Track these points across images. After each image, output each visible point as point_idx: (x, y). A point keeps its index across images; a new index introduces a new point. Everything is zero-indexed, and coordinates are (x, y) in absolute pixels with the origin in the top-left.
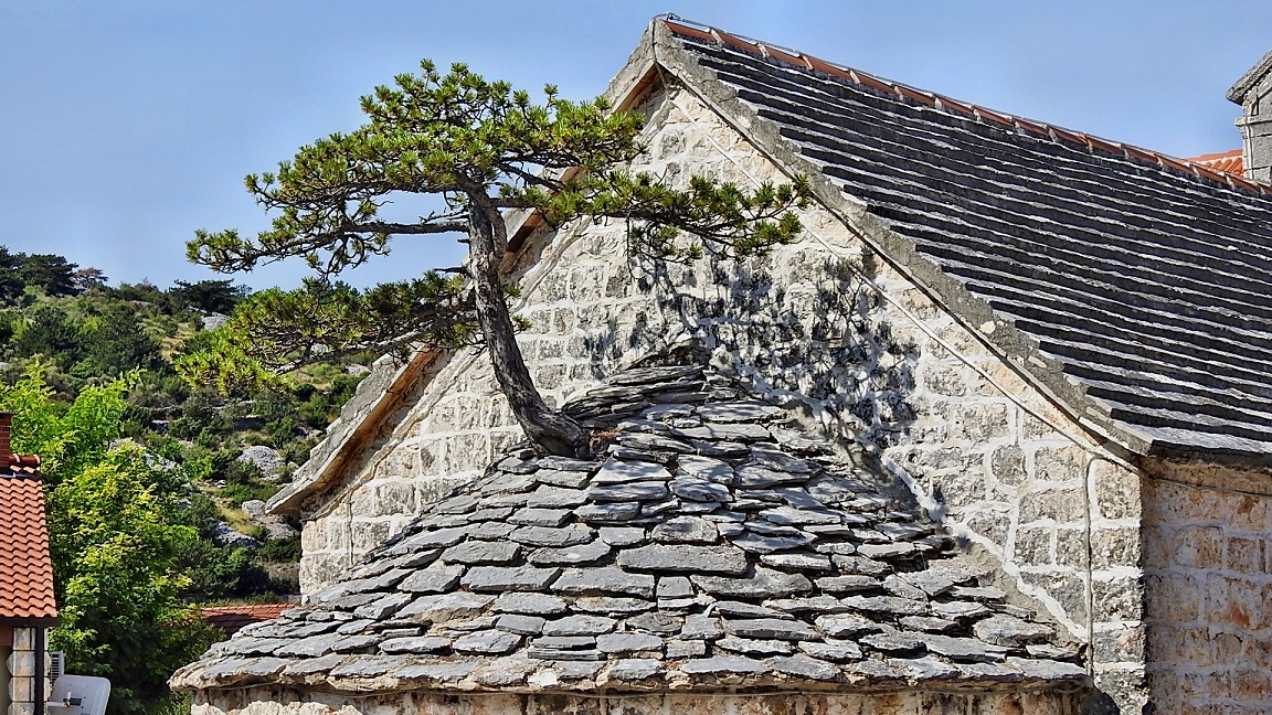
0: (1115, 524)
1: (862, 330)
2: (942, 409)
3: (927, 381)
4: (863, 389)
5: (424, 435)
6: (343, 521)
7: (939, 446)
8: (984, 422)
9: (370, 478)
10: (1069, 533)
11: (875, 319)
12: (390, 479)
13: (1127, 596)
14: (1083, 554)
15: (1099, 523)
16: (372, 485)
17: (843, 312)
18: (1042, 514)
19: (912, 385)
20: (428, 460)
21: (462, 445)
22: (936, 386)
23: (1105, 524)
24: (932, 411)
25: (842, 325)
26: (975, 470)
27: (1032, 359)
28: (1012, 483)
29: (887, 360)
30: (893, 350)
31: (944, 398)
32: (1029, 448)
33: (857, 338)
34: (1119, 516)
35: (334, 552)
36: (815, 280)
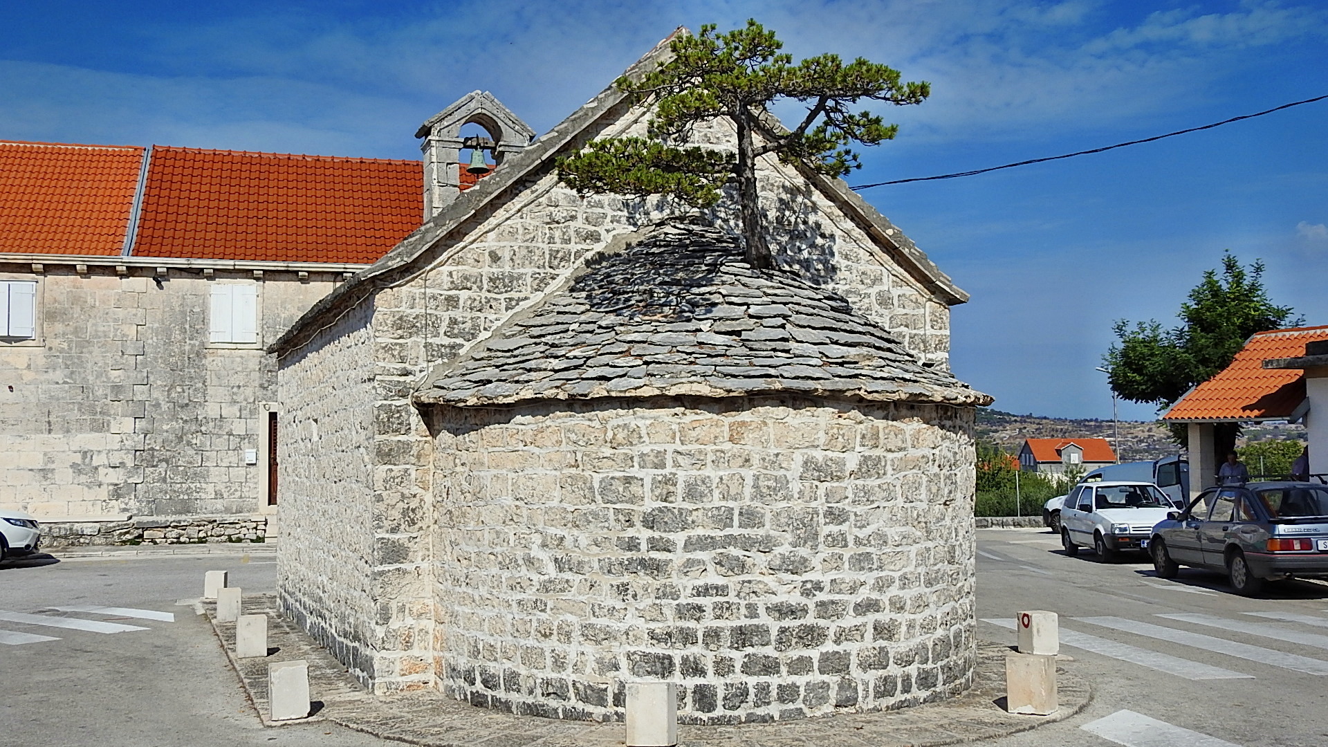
0: (939, 333)
1: (805, 223)
2: (849, 269)
3: (840, 253)
4: (805, 254)
5: (491, 242)
6: (418, 291)
7: (847, 287)
8: (872, 277)
9: (441, 264)
10: (915, 335)
11: (812, 219)
12: (460, 267)
13: (944, 366)
14: (922, 345)
15: (930, 331)
16: (445, 269)
17: (794, 212)
18: (902, 325)
19: (832, 254)
20: (495, 258)
21: (524, 252)
22: (847, 257)
23: (933, 331)
24: (843, 269)
25: (793, 219)
26: (866, 300)
27: (912, 250)
28: (886, 309)
29: (819, 241)
30: (823, 236)
31: (850, 263)
32: (896, 292)
33: (802, 227)
34: (941, 328)
35: (409, 311)
36: (776, 192)
